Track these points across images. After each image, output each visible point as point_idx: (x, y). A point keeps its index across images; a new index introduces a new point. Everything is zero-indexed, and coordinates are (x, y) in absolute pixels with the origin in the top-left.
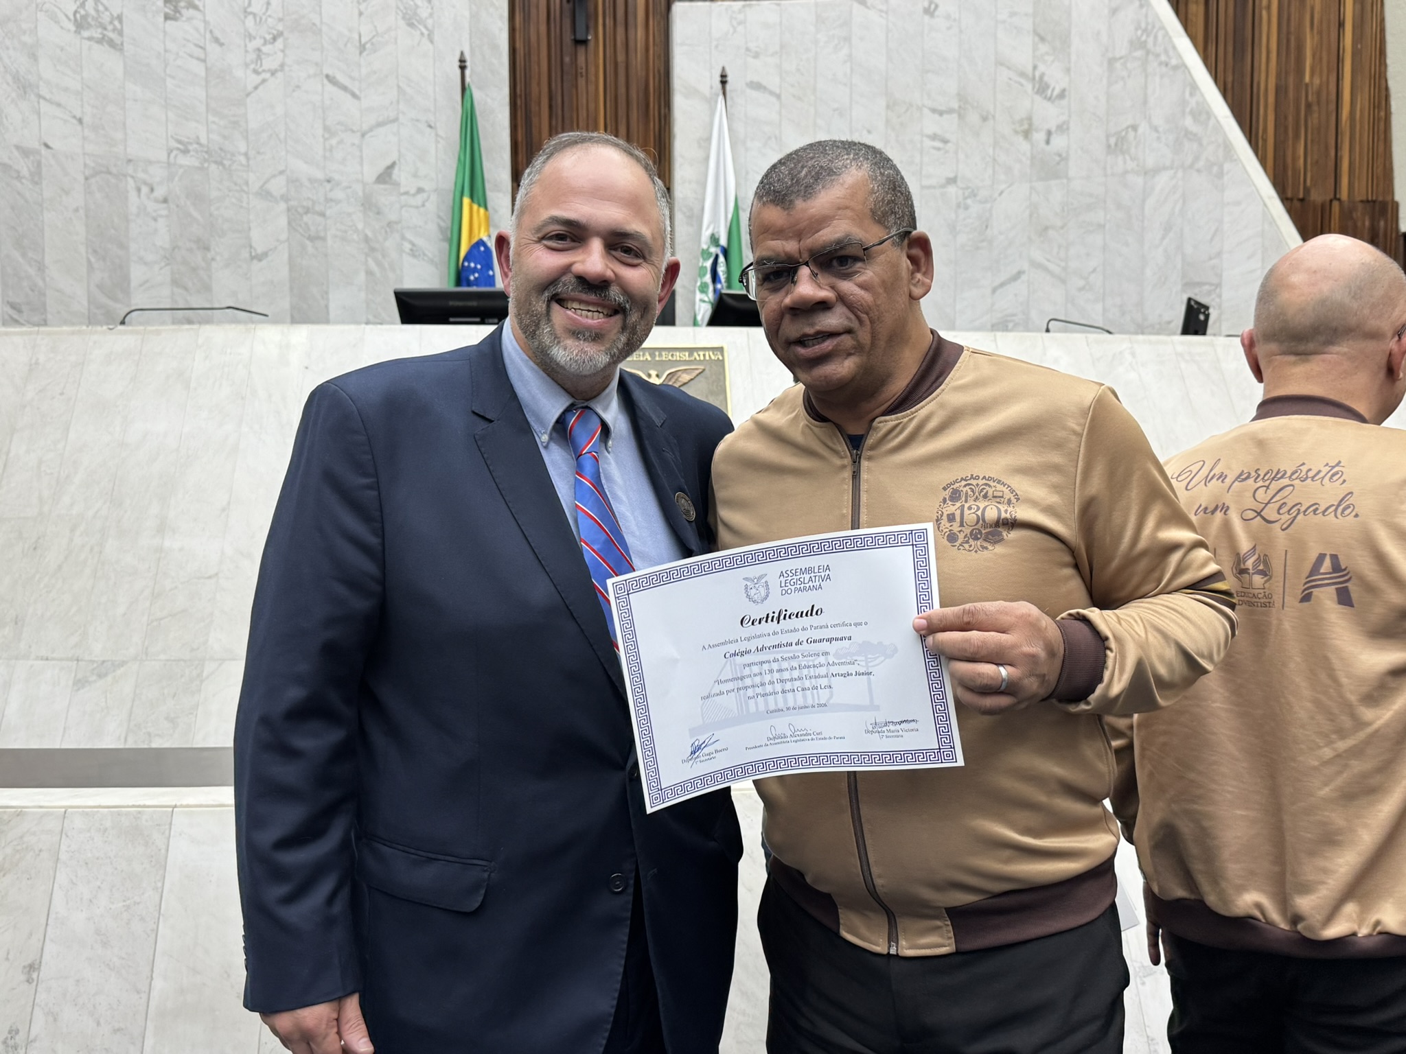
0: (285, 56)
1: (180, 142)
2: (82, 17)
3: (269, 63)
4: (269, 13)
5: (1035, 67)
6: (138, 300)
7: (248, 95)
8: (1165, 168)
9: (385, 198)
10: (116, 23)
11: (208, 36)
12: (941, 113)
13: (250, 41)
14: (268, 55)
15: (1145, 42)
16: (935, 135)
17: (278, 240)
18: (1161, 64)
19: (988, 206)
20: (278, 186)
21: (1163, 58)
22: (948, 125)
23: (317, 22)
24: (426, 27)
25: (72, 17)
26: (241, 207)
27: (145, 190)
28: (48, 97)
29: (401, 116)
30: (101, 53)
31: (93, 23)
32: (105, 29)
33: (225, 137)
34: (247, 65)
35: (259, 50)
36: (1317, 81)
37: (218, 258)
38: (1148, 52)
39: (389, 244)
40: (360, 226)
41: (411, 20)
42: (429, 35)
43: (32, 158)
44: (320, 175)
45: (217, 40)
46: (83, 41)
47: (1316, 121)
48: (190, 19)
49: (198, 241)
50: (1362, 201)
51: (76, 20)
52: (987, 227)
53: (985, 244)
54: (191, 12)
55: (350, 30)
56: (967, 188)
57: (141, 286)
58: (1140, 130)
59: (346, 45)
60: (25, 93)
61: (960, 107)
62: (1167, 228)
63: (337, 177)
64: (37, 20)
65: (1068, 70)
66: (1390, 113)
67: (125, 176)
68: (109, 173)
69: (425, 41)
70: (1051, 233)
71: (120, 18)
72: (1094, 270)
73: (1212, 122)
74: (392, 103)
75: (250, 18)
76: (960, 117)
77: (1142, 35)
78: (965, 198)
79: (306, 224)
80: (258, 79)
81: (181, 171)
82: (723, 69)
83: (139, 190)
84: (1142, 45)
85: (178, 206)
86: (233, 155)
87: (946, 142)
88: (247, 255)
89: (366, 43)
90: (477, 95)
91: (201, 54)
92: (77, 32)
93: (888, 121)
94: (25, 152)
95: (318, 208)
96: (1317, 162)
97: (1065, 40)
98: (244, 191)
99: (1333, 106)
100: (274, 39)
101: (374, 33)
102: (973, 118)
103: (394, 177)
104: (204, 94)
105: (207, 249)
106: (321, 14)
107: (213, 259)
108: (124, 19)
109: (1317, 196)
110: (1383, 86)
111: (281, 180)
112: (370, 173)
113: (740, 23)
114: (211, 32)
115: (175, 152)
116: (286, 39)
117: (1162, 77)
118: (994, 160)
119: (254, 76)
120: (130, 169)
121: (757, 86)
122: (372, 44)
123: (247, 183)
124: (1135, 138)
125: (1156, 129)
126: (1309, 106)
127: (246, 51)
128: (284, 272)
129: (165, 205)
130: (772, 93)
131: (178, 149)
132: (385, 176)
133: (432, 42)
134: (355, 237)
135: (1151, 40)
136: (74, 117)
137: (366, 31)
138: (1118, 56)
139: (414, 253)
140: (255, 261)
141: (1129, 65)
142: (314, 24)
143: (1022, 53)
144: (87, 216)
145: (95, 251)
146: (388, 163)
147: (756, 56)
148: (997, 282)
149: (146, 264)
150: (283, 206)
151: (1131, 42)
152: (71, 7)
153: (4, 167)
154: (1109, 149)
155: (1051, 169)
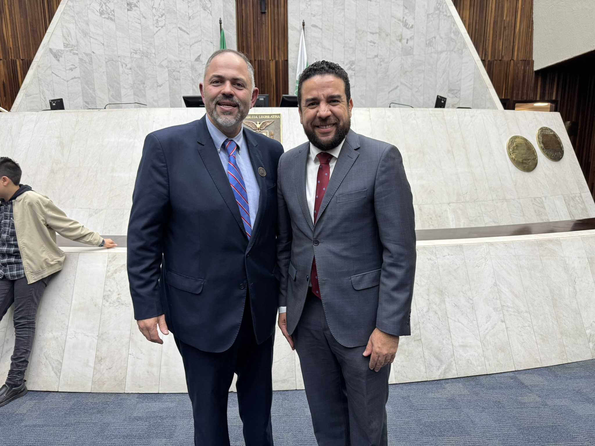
0: (165, 21)
1: (134, 50)
2: (102, 11)
3: (161, 24)
4: (160, 7)
5: (403, 18)
6: (124, 100)
7: (155, 34)
8: (444, 51)
9: (198, 66)
10: (112, 12)
11: (141, 15)
12: (373, 34)
13: (154, 17)
14: (160, 21)
15: (439, 8)
16: (371, 41)
17: (165, 80)
18: (444, 15)
19: (388, 64)
20: (165, 63)
21: (445, 13)
22: (375, 38)
23: (175, 10)
24: (209, 10)
25: (99, 11)
26: (154, 70)
27: (124, 65)
28: (93, 37)
29: (202, 40)
30: (108, 22)
31: (105, 13)
32: (109, 14)
33: (148, 48)
34: (154, 25)
35: (157, 20)
36: (508, 19)
37: (147, 86)
38: (440, 12)
40: (190, 75)
41: (205, 8)
42: (210, 13)
43: (89, 56)
44: (178, 59)
45: (144, 17)
46: (103, 19)
47: (507, 33)
48: (135, 10)
49: (141, 81)
50: (521, 60)
51: (100, 12)
52: (387, 71)
53: (386, 77)
54: (136, 8)
55: (186, 12)
56: (381, 58)
57: (124, 95)
58: (437, 38)
59: (184, 17)
60: (86, 36)
61: (379, 31)
62: (444, 71)
63: (183, 60)
64: (88, 12)
65: (414, 18)
66: (533, 29)
67: (118, 61)
68: (113, 60)
69: (209, 15)
70: (407, 73)
71: (113, 11)
72: (421, 86)
73: (460, 35)
74: (199, 35)
75: (154, 9)
76: (380, 35)
77: (438, 6)
78: (380, 62)
79: (174, 75)
80: (157, 29)
81: (135, 59)
82: (303, 21)
83: (122, 66)
84: (438, 9)
85: (134, 70)
86: (151, 54)
87: (375, 43)
88: (156, 85)
89: (191, 16)
90: (225, 32)
91: (139, 21)
92: (101, 16)
93: (356, 37)
94: (87, 55)
95: (177, 70)
96: (507, 47)
97: (414, 8)
98: (154, 65)
99: (513, 28)
100: (162, 16)
101: (193, 13)
102: (383, 35)
103: (201, 59)
104: (141, 34)
105: (144, 84)
106: (176, 7)
107: (146, 87)
108: (115, 11)
109: (506, 59)
110: (531, 20)
111: (166, 61)
112: (193, 58)
113: (309, 5)
114: (142, 14)
115: (133, 53)
116: (166, 16)
117: (444, 20)
118: (390, 49)
119: (156, 28)
120: (119, 60)
121: (314, 26)
122: (193, 16)
123: (155, 63)
124: (435, 41)
125: (442, 38)
126: (505, 28)
127: (153, 20)
128: (168, 90)
129: (130, 70)
130: (319, 28)
131: (134, 52)
132: (198, 59)
133: (211, 15)
134: (189, 79)
135: (441, 7)
136: (101, 43)
137: (191, 12)
138: (430, 13)
140: (159, 87)
141: (434, 16)
142: (174, 11)
143: (399, 12)
144: (107, 74)
145: (110, 85)
146: (199, 55)
147: (314, 16)
148: (390, 89)
149: (126, 89)
150: (167, 69)
151: (435, 8)
152: (98, 8)
153: (81, 59)
154: (427, 45)
155: (407, 52)
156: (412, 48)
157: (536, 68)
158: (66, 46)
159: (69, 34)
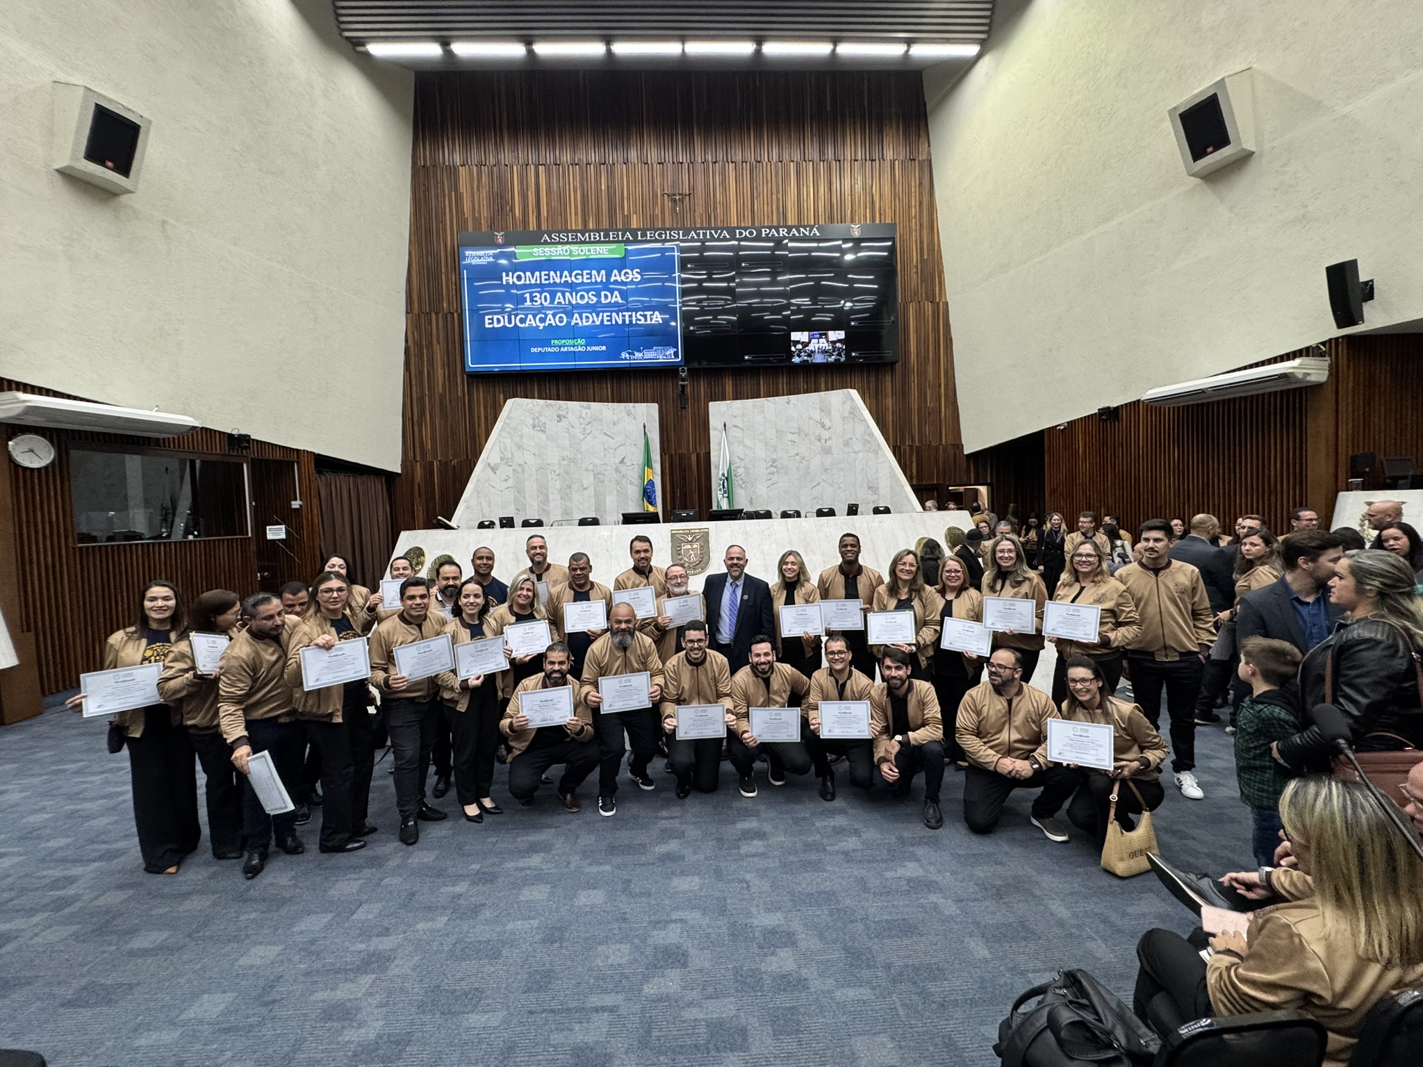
0: (592, 428)
1: (562, 457)
2: (534, 424)
3: (587, 432)
5: (821, 420)
7: (581, 441)
8: (861, 451)
9: (622, 468)
10: (544, 425)
11: (570, 425)
13: (582, 425)
14: (588, 428)
16: (791, 440)
17: (591, 483)
18: (858, 419)
19: (809, 462)
20: (590, 467)
21: (859, 417)
22: (795, 437)
23: (601, 418)
24: (634, 416)
26: (580, 474)
27: (553, 472)
28: (525, 449)
29: (626, 443)
30: (539, 434)
31: (537, 426)
32: (541, 427)
33: (575, 455)
34: (582, 432)
35: (585, 427)
36: (932, 405)
37: (574, 490)
38: (854, 416)
39: (624, 481)
40: (615, 477)
41: (629, 413)
42: (634, 418)
43: (522, 467)
44: (603, 463)
45: (573, 426)
46: (535, 431)
47: (932, 419)
48: (565, 421)
49: (568, 486)
50: (950, 445)
51: (533, 426)
52: (809, 468)
53: (808, 474)
54: (565, 419)
55: (611, 419)
56: (802, 456)
57: (552, 500)
58: (853, 439)
59: (610, 423)
60: (520, 448)
61: (798, 432)
62: (862, 470)
63: (607, 463)
64: (522, 427)
65: (831, 421)
66: (959, 414)
67: (547, 469)
68: (543, 468)
69: (633, 420)
70: (828, 471)
71: (545, 423)
73: (874, 437)
74: (624, 440)
75: (583, 418)
76: (799, 435)
78: (802, 460)
79: (599, 477)
80: (584, 436)
81: (563, 466)
82: (724, 422)
83: (551, 472)
84: (852, 413)
85: (562, 476)
86: (578, 460)
87: (794, 442)
88: (582, 489)
89: (615, 422)
90: (649, 434)
91: (568, 431)
92: (533, 429)
94: (520, 465)
95: (603, 472)
97: (830, 412)
99: (938, 413)
100: (589, 423)
101: (618, 418)
102: (803, 435)
103: (625, 461)
104: (569, 443)
105: (571, 488)
106: (602, 415)
108: (547, 423)
109: (933, 444)
110: (956, 405)
111: (591, 465)
112: (618, 461)
113: (729, 407)
114: (571, 423)
115: (561, 460)
116: (593, 423)
117: (859, 423)
118: (810, 448)
120: (549, 467)
121: (735, 426)
122: (618, 422)
123: (582, 467)
124: (852, 442)
125: (858, 440)
126: (929, 413)
127: (581, 428)
129: (558, 476)
130: (740, 428)
132: (622, 461)
133: (636, 419)
134: (613, 480)
135: (855, 412)
136: (533, 453)
137: (615, 419)
138: (845, 417)
139: (631, 483)
140: (584, 491)
141: (849, 419)
143: (817, 415)
144: (537, 482)
145: (539, 492)
146: (623, 457)
147: (735, 417)
148: (813, 486)
149: (554, 494)
150: (592, 473)
151: (849, 412)
152: (531, 422)
153: (514, 470)
154: (845, 445)
155: (827, 451)
156: (830, 448)
157: (966, 453)
158: (502, 459)
159: (505, 449)
